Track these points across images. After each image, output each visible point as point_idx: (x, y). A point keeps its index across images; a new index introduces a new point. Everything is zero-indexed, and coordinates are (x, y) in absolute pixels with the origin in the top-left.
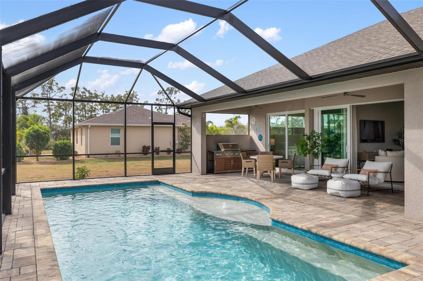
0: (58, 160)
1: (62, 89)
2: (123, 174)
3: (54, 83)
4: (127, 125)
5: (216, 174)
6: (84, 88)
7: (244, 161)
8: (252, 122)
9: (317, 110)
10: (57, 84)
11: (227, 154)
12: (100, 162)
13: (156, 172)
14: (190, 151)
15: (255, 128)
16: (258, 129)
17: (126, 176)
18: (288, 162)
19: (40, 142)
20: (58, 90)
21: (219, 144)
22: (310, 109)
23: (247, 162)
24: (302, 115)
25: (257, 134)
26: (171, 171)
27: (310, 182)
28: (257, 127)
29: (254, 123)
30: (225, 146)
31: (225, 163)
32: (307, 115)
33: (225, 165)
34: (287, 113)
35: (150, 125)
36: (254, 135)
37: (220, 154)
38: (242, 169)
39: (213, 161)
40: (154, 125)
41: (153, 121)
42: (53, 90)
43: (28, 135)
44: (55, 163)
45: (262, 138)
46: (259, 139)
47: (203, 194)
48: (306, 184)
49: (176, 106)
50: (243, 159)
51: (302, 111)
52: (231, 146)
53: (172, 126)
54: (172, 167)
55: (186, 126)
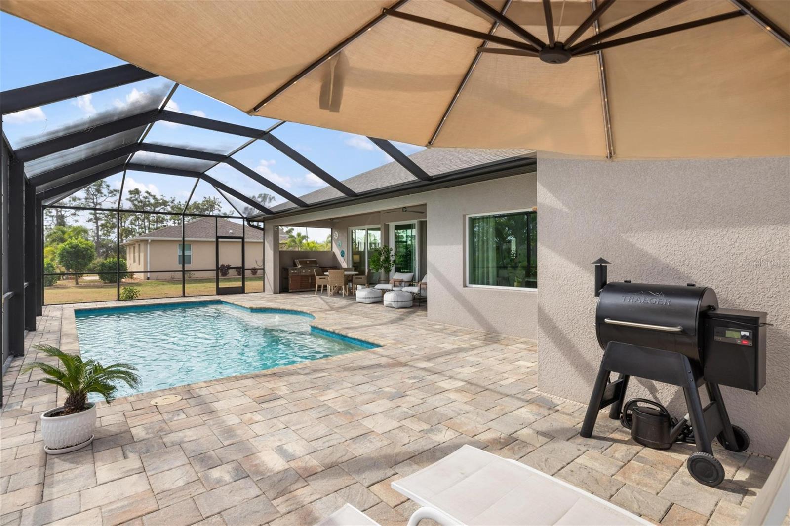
0: (105, 283)
1: (115, 193)
3: (104, 186)
5: (290, 292)
6: (147, 192)
7: (317, 278)
8: (335, 236)
9: (392, 225)
10: (108, 186)
11: (304, 271)
12: (163, 285)
13: (221, 291)
14: (263, 268)
15: (338, 243)
16: (340, 245)
17: (184, 296)
18: (361, 278)
19: (80, 260)
20: (109, 193)
21: (296, 260)
22: (385, 224)
23: (320, 278)
24: (378, 229)
25: (339, 250)
26: (241, 290)
27: (372, 296)
28: (340, 242)
29: (337, 238)
30: (301, 263)
31: (301, 280)
32: (383, 229)
33: (301, 282)
34: (367, 227)
35: (214, 240)
36: (337, 251)
37: (296, 271)
38: (315, 288)
39: (287, 278)
40: (220, 240)
41: (218, 235)
42: (102, 193)
43: (62, 251)
44: (102, 287)
45: (344, 254)
46: (341, 255)
48: (368, 298)
49: (246, 218)
50: (317, 276)
51: (378, 226)
52: (308, 262)
53: (241, 240)
54: (241, 285)
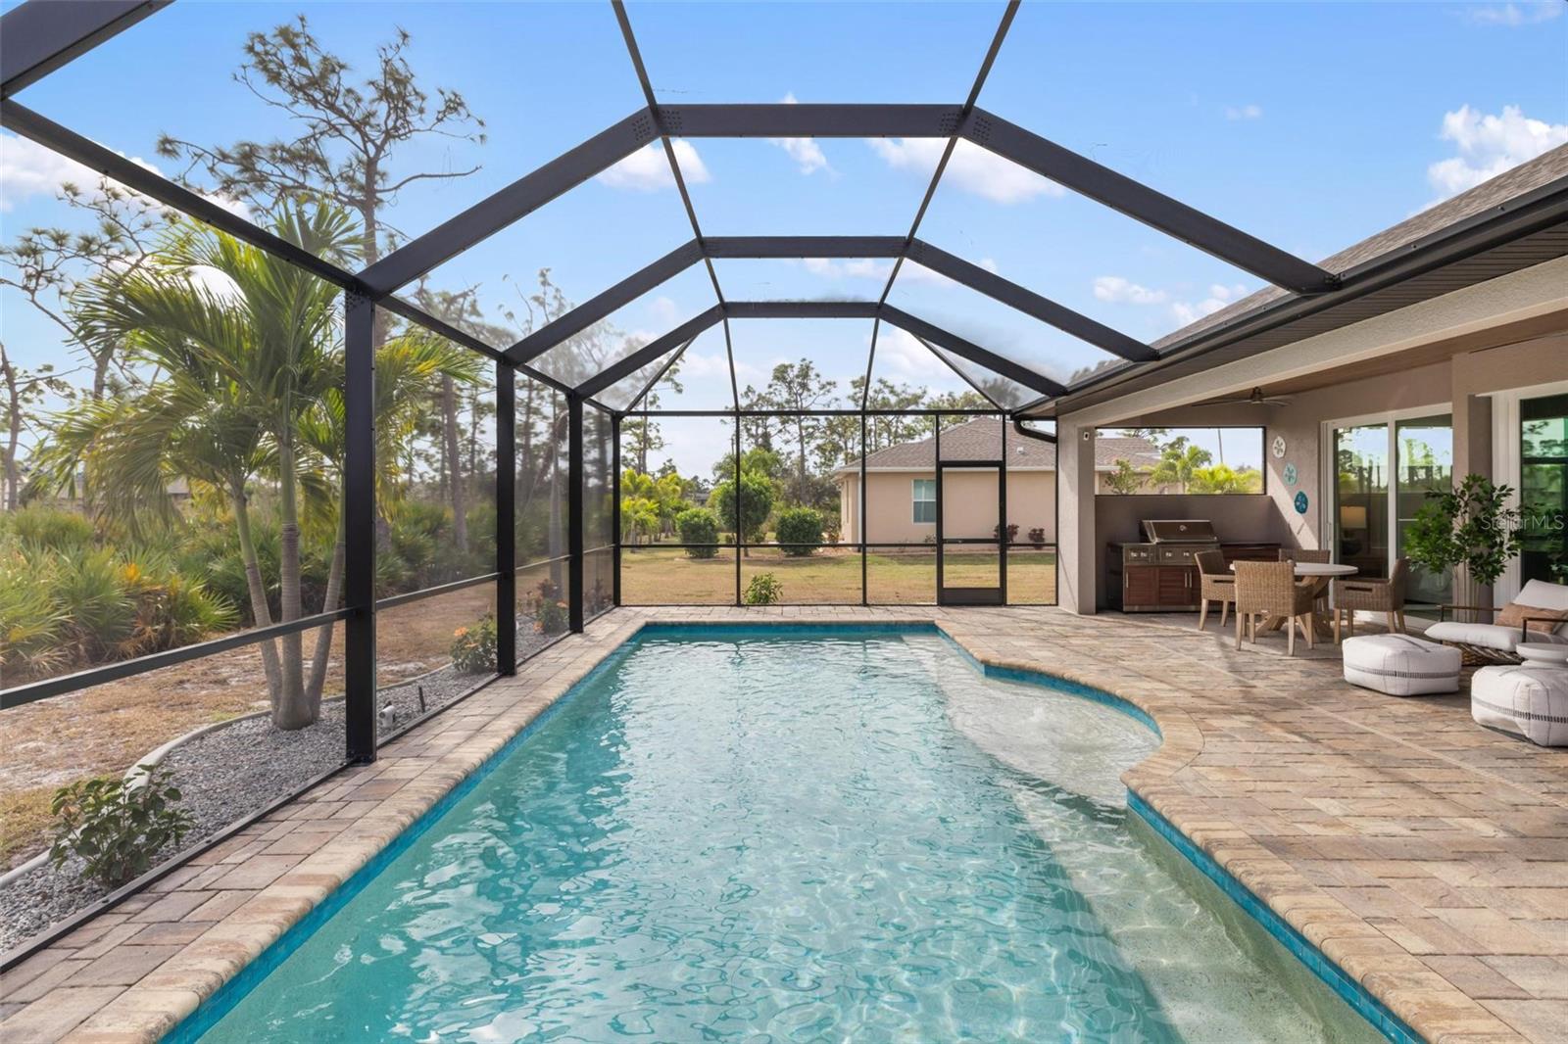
1: (828, 387)
2: (861, 601)
3: (812, 374)
4: (868, 469)
5: (1127, 613)
7: (1206, 579)
8: (1275, 451)
9: (1506, 402)
10: (818, 376)
11: (1169, 555)
13: (950, 598)
14: (1054, 542)
15: (1286, 472)
16: (1294, 474)
17: (865, 604)
18: (1370, 590)
19: (749, 513)
20: (821, 389)
21: (1145, 522)
22: (1473, 401)
23: (1216, 581)
24: (1444, 420)
25: (1290, 493)
26: (995, 598)
27: (1413, 669)
28: (1292, 468)
29: (1281, 455)
30: (1161, 530)
31: (1160, 581)
32: (1462, 419)
33: (1161, 587)
34: (1392, 415)
35: (933, 469)
36: (1283, 498)
37: (1143, 554)
38: (1200, 604)
39: (1118, 573)
40: (944, 469)
41: (941, 459)
42: (809, 390)
43: (724, 496)
44: (779, 563)
45: (1306, 503)
46: (1297, 508)
47: (1015, 673)
49: (1009, 412)
50: (1206, 572)
51: (1445, 408)
52: (1183, 528)
53: (997, 469)
54: (997, 585)
55: (1127, 469)
